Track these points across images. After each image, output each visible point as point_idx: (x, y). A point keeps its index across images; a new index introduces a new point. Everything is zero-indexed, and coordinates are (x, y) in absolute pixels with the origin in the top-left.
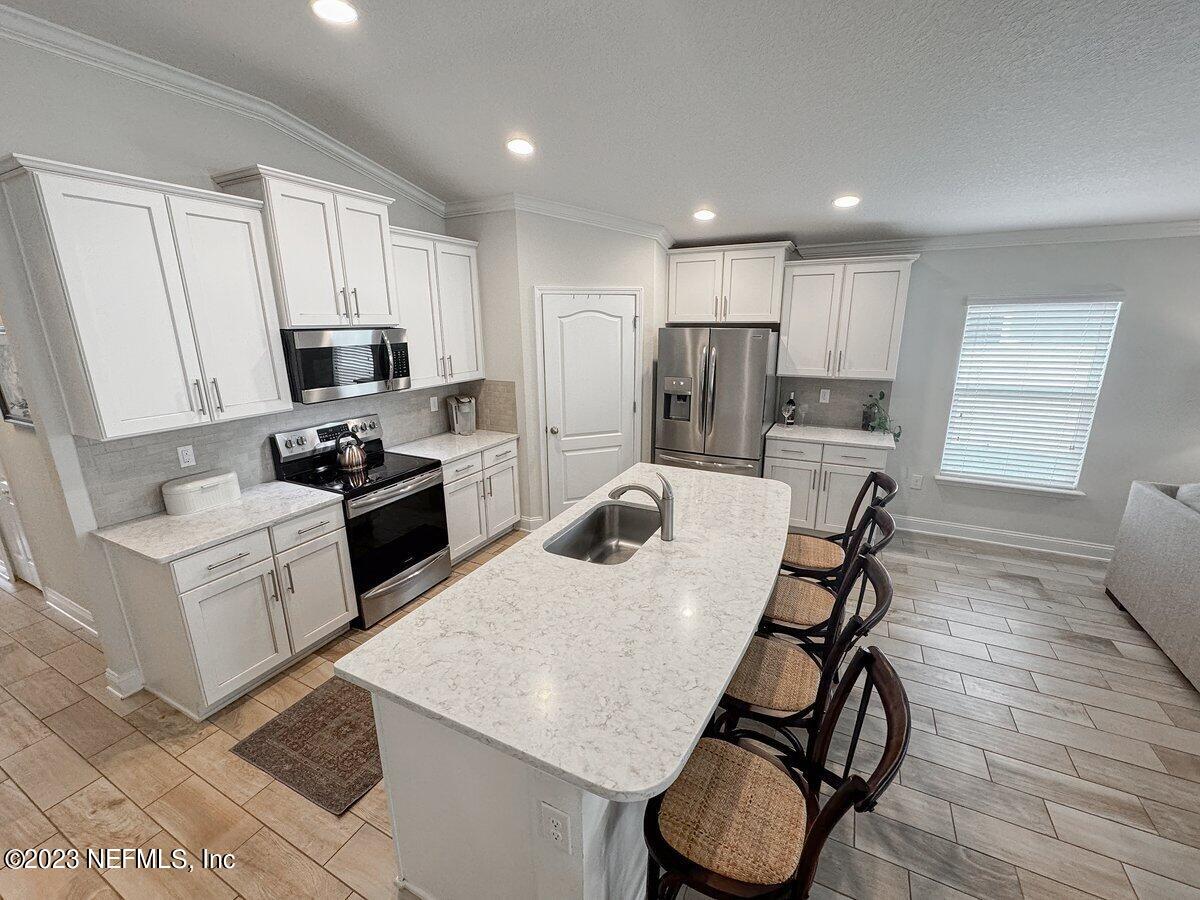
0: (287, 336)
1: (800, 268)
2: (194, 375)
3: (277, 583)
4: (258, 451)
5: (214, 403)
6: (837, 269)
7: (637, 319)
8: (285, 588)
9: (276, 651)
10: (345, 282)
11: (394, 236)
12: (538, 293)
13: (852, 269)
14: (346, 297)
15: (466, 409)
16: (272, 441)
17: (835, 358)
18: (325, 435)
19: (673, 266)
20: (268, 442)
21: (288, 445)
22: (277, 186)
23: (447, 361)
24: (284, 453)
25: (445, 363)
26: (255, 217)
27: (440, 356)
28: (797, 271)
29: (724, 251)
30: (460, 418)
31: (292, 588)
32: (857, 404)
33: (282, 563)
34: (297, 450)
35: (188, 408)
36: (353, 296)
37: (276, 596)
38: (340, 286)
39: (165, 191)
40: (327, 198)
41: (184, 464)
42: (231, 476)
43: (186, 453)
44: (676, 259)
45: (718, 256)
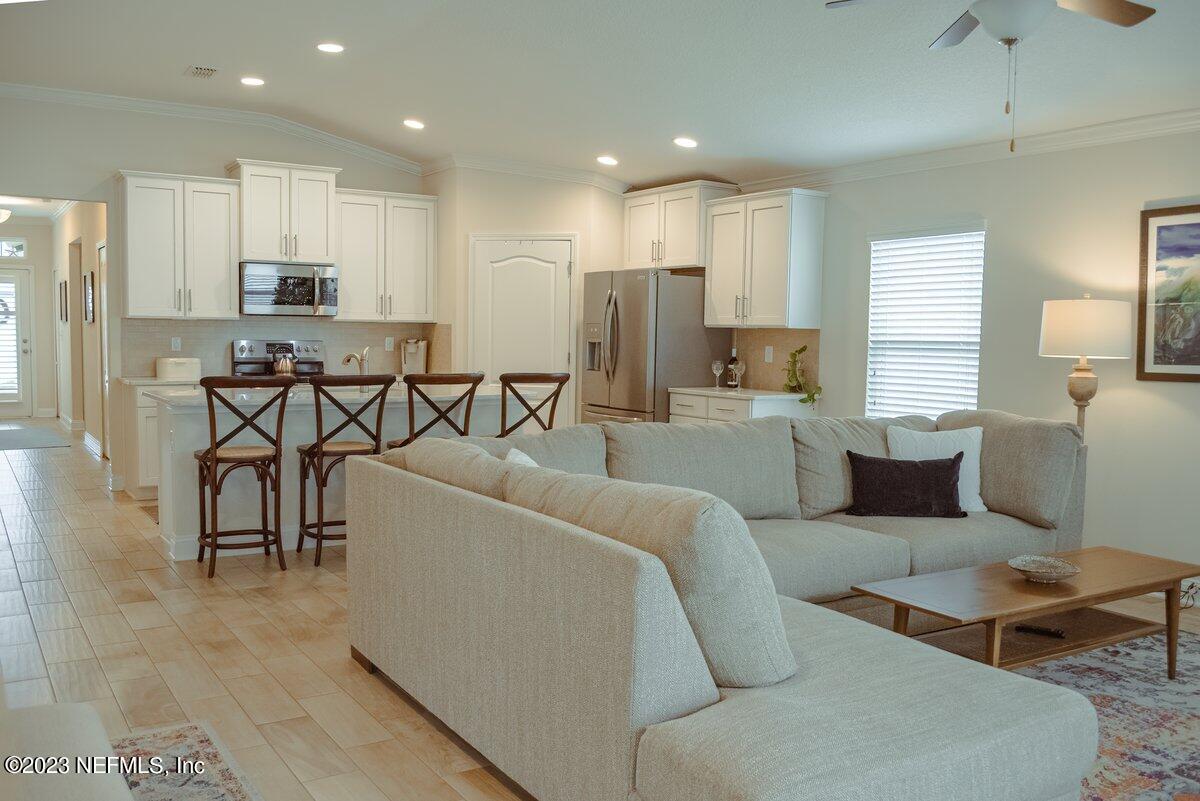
0: (241, 266)
1: (720, 207)
4: (221, 353)
5: (187, 307)
6: (740, 208)
7: (573, 265)
10: (290, 230)
11: (340, 196)
13: (751, 206)
14: (288, 241)
18: (269, 347)
19: (627, 211)
21: (241, 350)
22: (248, 170)
23: (387, 300)
24: (239, 354)
25: (385, 302)
26: (232, 190)
27: (380, 295)
28: (716, 210)
29: (660, 193)
30: (408, 358)
34: (247, 354)
35: (172, 306)
36: (293, 241)
38: (285, 233)
39: (184, 180)
40: (284, 173)
41: (173, 349)
42: (196, 360)
43: (176, 343)
44: (629, 203)
45: (654, 198)
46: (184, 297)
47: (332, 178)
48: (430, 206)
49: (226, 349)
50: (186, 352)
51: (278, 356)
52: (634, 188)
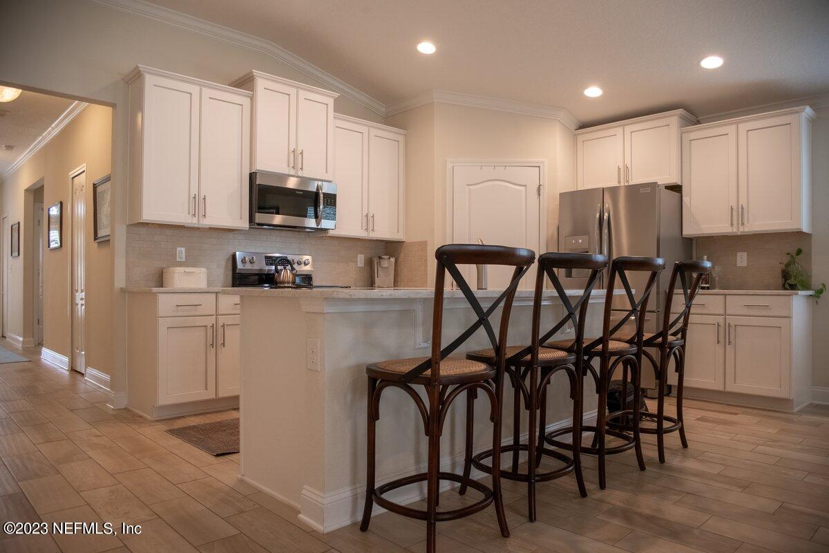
0: (252, 176)
1: (696, 132)
2: (194, 191)
3: (215, 336)
4: (223, 263)
5: (202, 213)
6: (730, 129)
7: (541, 187)
8: (219, 344)
9: (206, 389)
10: (297, 145)
11: (337, 121)
12: (449, 166)
13: (744, 127)
14: (296, 156)
15: (385, 263)
16: (234, 257)
17: (738, 213)
18: (270, 260)
19: (580, 145)
20: (231, 257)
21: (243, 261)
22: (263, 83)
23: (370, 219)
24: (240, 265)
25: (368, 220)
26: (246, 102)
27: (365, 214)
28: (693, 135)
29: (624, 125)
30: (380, 273)
31: (224, 344)
32: (774, 263)
33: (220, 324)
34: (248, 266)
35: (187, 211)
36: (300, 156)
37: (212, 344)
38: (292, 147)
39: (201, 85)
40: (292, 91)
41: (178, 260)
42: (203, 270)
43: (181, 252)
44: (580, 138)
45: (619, 131)
46: (198, 203)
47: (331, 102)
48: (401, 138)
49: (228, 260)
50: (191, 261)
51: (279, 267)
52: (583, 126)
